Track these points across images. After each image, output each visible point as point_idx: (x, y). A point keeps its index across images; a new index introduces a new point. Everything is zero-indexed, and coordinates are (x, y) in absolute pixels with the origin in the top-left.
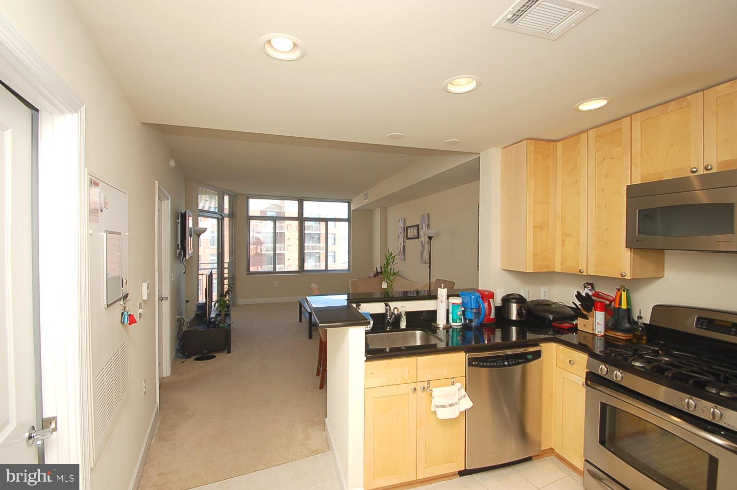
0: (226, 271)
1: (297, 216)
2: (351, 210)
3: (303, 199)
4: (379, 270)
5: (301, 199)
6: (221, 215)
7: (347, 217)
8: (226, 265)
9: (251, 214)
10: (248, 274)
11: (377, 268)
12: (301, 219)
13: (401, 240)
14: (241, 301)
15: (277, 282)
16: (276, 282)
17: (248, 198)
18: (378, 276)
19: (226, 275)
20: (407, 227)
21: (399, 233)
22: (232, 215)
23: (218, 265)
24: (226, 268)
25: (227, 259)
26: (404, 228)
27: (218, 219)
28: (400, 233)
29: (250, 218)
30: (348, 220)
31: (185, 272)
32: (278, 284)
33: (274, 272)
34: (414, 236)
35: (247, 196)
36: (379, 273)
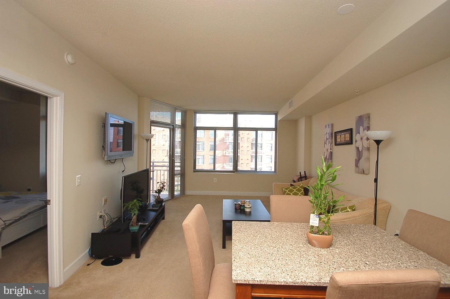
1: (232, 126)
2: (278, 120)
3: (237, 113)
4: (303, 174)
5: (236, 113)
6: (173, 126)
7: (274, 127)
9: (198, 125)
10: (194, 171)
11: (300, 173)
12: (236, 129)
13: (328, 146)
15: (216, 179)
16: (214, 179)
18: (301, 181)
20: (335, 132)
21: (325, 139)
22: (183, 126)
26: (332, 134)
27: (170, 128)
28: (327, 139)
29: (196, 129)
30: (275, 129)
31: (124, 170)
32: (216, 181)
33: (214, 170)
34: (345, 142)
35: (195, 112)
36: (303, 177)
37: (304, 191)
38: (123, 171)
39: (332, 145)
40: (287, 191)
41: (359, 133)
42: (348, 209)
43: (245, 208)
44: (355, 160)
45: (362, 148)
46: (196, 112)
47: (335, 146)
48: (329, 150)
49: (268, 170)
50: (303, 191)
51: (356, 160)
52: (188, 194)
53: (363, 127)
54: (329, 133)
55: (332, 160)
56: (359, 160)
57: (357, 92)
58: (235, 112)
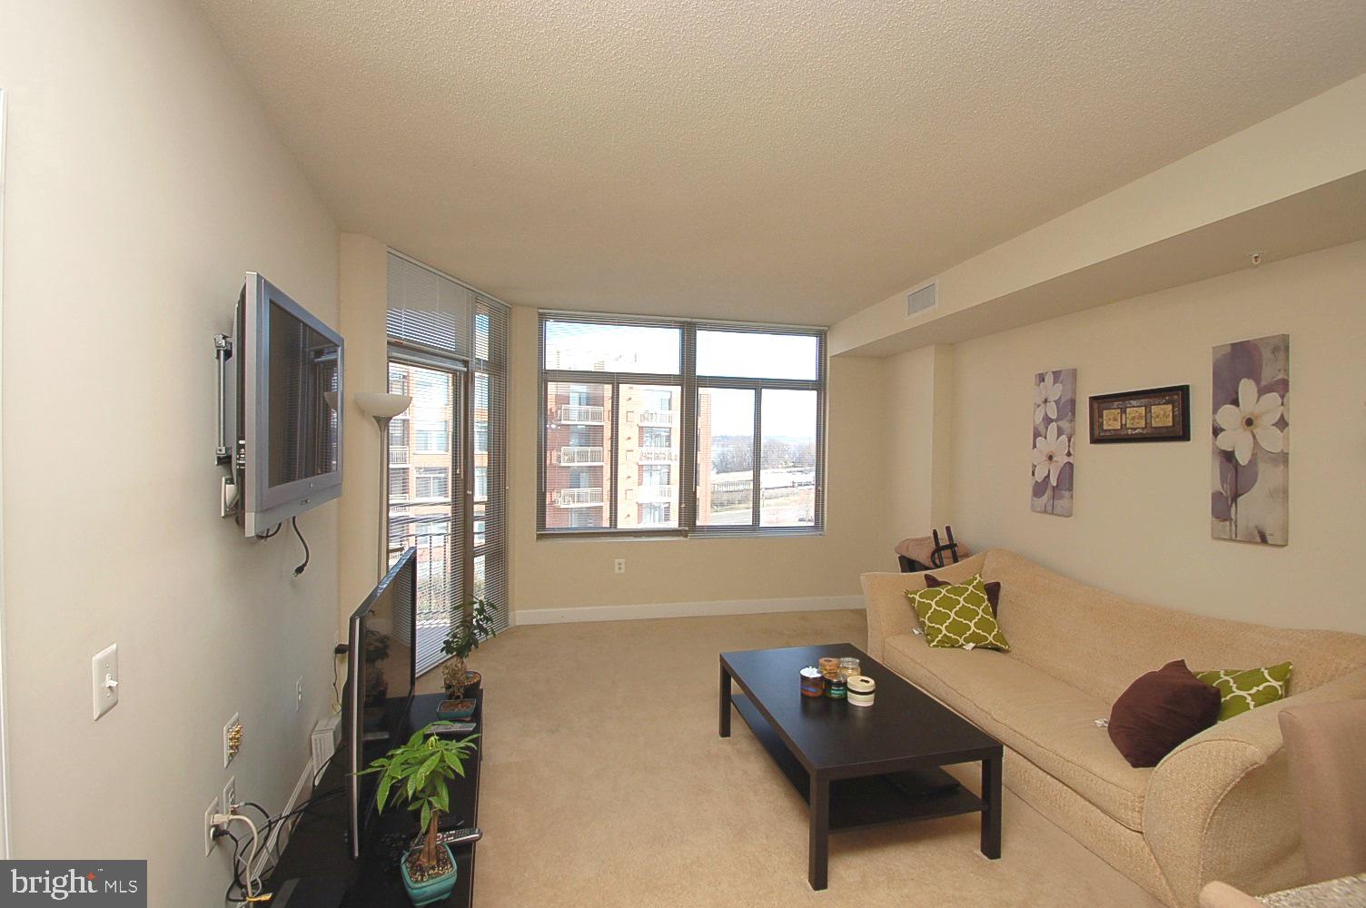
0: (478, 526)
1: (676, 370)
2: (829, 356)
3: (695, 324)
4: (943, 536)
5: (689, 324)
6: (466, 363)
7: (814, 378)
8: (479, 509)
9: (551, 365)
10: (540, 537)
11: (936, 533)
12: (689, 382)
13: (1053, 444)
14: (520, 615)
15: (622, 561)
16: (617, 561)
17: (543, 318)
18: (943, 561)
19: (479, 541)
20: (1093, 399)
21: (1039, 419)
22: (498, 365)
23: (455, 511)
24: (478, 519)
25: (480, 493)
26: (1073, 403)
27: (454, 372)
28: (1048, 420)
29: (546, 376)
30: (818, 385)
31: (305, 565)
32: (623, 571)
33: (613, 530)
34: (1145, 432)
35: (540, 314)
36: (945, 547)
37: (989, 600)
38: (300, 570)
39: (1072, 439)
40: (933, 603)
41: (1236, 402)
42: (1269, 678)
43: (849, 693)
44: (1213, 495)
45: (1254, 455)
46: (544, 314)
47: (1093, 445)
48: (1062, 459)
49: (792, 521)
50: (986, 602)
51: (1216, 497)
52: (518, 624)
53: (1258, 382)
54: (1057, 402)
55: (1072, 490)
56: (1235, 497)
57: (1256, 257)
58: (689, 320)
